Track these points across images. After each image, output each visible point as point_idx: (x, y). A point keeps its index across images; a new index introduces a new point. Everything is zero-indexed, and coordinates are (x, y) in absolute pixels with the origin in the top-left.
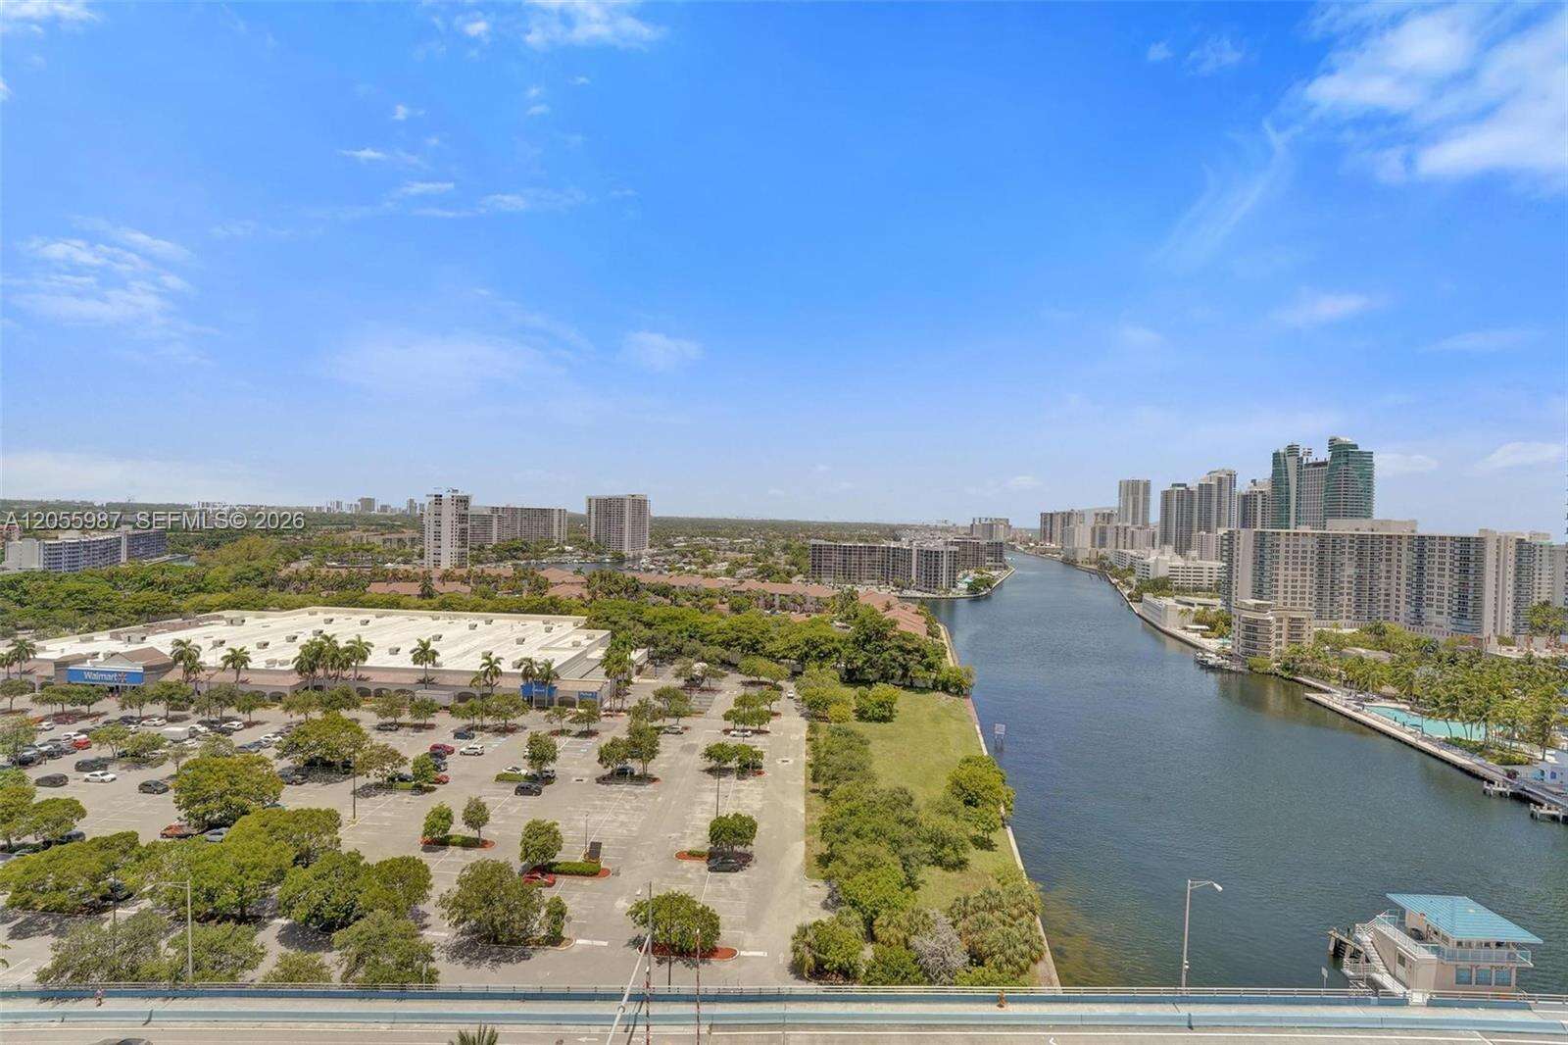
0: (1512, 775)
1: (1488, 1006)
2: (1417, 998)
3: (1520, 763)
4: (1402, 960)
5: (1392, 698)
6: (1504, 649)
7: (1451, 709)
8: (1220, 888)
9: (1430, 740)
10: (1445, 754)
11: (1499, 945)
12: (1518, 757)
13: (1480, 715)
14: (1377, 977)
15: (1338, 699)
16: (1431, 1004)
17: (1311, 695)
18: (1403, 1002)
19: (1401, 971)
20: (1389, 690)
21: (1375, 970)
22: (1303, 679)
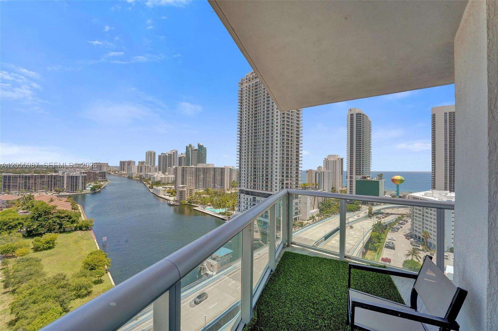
1: (225, 269)
2: (215, 273)
3: (230, 215)
4: (212, 266)
5: (210, 206)
6: (228, 191)
7: (219, 206)
9: (216, 214)
10: (219, 216)
11: (227, 255)
12: (230, 214)
13: (224, 207)
14: (207, 272)
15: (199, 208)
16: (217, 273)
17: (194, 208)
18: (212, 276)
19: (212, 269)
20: (209, 204)
21: (207, 271)
22: (192, 204)
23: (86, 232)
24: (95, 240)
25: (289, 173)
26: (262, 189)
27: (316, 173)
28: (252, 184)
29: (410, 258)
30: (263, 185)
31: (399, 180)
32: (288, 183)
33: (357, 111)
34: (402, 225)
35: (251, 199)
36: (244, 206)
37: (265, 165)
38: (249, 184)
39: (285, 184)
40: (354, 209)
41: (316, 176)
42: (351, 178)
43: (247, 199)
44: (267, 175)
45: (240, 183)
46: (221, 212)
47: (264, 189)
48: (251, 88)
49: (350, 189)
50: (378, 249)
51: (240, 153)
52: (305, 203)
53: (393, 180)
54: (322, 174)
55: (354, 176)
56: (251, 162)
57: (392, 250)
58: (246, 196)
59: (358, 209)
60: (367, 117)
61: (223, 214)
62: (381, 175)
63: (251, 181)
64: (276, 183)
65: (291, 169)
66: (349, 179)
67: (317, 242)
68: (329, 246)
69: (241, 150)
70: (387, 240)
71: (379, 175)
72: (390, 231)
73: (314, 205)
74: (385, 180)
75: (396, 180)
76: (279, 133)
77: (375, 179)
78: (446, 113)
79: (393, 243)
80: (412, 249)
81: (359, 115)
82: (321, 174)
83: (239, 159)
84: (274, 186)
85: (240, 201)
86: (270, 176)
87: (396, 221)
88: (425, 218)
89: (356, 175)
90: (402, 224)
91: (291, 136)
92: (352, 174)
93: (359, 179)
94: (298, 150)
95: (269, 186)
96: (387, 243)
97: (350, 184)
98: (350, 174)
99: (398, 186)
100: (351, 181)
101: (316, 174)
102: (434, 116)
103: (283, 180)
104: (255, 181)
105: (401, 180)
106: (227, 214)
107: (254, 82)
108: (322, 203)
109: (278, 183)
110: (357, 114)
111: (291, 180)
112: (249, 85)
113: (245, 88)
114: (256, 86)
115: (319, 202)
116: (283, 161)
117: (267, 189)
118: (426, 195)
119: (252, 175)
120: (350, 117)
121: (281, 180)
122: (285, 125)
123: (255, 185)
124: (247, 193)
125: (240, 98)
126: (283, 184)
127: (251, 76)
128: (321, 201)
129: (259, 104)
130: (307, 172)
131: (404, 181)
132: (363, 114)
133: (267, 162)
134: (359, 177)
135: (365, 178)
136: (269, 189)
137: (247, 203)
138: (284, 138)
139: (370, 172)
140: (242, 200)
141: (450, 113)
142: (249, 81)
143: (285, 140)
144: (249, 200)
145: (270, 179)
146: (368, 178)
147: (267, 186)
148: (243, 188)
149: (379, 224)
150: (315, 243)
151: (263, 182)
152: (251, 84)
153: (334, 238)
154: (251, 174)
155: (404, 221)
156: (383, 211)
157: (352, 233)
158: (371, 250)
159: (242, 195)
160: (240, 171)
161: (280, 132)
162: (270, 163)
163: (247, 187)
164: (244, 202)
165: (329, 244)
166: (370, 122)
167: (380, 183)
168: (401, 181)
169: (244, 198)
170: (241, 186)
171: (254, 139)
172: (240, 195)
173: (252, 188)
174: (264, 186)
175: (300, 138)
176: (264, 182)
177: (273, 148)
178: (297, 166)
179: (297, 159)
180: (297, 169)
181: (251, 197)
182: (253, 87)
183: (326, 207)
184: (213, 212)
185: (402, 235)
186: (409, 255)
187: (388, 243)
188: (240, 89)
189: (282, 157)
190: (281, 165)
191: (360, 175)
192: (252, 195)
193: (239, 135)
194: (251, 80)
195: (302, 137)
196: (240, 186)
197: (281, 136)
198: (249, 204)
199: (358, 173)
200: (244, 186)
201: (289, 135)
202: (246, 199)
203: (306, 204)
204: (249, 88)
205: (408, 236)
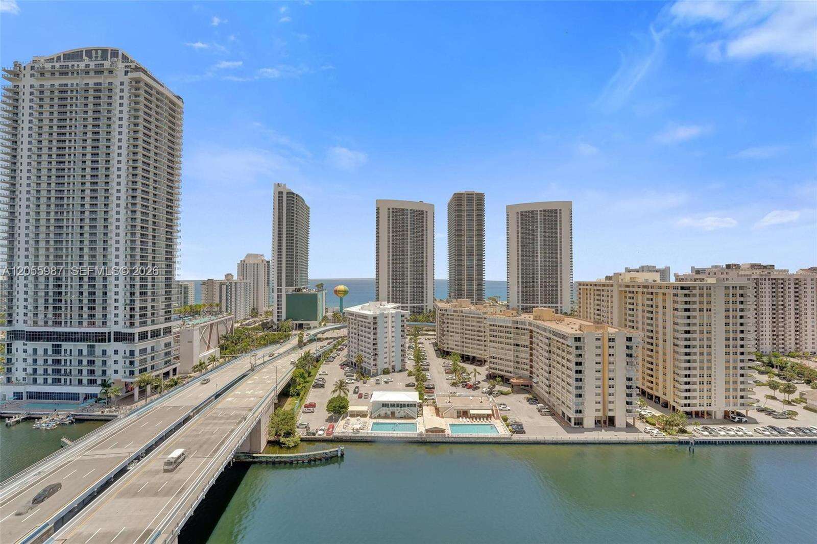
25: (149, 286)
26: (80, 323)
27: (221, 284)
28: (50, 316)
29: (336, 395)
30: (80, 316)
31: (343, 291)
32: (145, 308)
33: (288, 189)
34: (339, 352)
35: (46, 351)
36: (25, 370)
38: (41, 316)
39: (137, 309)
41: (221, 290)
42: (279, 290)
43: (35, 351)
44: (92, 294)
45: (10, 315)
47: (85, 323)
48: (47, 93)
49: (278, 308)
50: (302, 393)
51: (11, 242)
52: (189, 342)
53: (336, 292)
54: (233, 287)
55: (284, 287)
57: (321, 390)
58: (31, 345)
59: (287, 337)
60: (303, 199)
62: (320, 286)
63: (46, 308)
64: (116, 308)
66: (275, 294)
67: (196, 408)
68: (218, 409)
69: (12, 235)
70: (318, 376)
71: (317, 286)
72: (324, 362)
73: (209, 342)
74: (326, 291)
75: (338, 291)
76: (123, 205)
77: (313, 291)
78: (388, 209)
79: (323, 379)
80: (339, 382)
81: (291, 194)
82: (231, 287)
84: (110, 316)
85: (9, 360)
86: (99, 293)
87: (335, 346)
88: (360, 338)
89: (286, 286)
90: (340, 350)
91: (154, 216)
92: (281, 285)
93: (290, 292)
94: (172, 242)
95: (99, 316)
96: (317, 381)
97: (278, 301)
98: (278, 286)
99: (341, 300)
100: (279, 296)
101: (221, 287)
103: (132, 301)
104: (60, 308)
105: (345, 291)
107: (57, 83)
108: (225, 337)
109: (121, 308)
110: (288, 193)
111: (153, 300)
112: (41, 86)
113: (28, 89)
114: (62, 92)
115: (220, 336)
117: (92, 324)
118: (362, 309)
119: (51, 294)
120: (277, 195)
121: (128, 302)
123: (57, 316)
124: (34, 337)
125: (9, 109)
126: (132, 309)
127: (48, 66)
128: (224, 333)
130: (204, 283)
131: (348, 291)
132: (297, 195)
134: (291, 290)
135: (299, 290)
136: (99, 322)
137: (35, 360)
138: (135, 217)
139: (307, 281)
140: (20, 355)
141: (393, 209)
142: (42, 74)
143: (138, 220)
144: (40, 352)
145: (99, 301)
146: (304, 291)
147: (91, 316)
148: (19, 326)
149: (306, 357)
150: (192, 411)
151: (81, 308)
152: (47, 84)
153: (232, 394)
154: (46, 293)
155: (344, 345)
156: (319, 336)
157: (266, 377)
158: (292, 396)
159: (18, 345)
160: (11, 285)
161: (127, 204)
163: (35, 323)
164: (25, 360)
165: (219, 406)
166: (309, 208)
167: (319, 296)
168: (345, 292)
169: (25, 351)
170: (14, 322)
171: (56, 213)
172: (9, 345)
173: (50, 323)
174: (85, 316)
175: (175, 221)
176: (85, 309)
177: (109, 235)
178: (169, 272)
179: (169, 259)
180: (169, 279)
181: (49, 345)
182: (52, 92)
183: (233, 342)
185: (338, 365)
187: (317, 379)
189: (131, 255)
191: (292, 286)
192: (48, 340)
193: (7, 199)
194: (48, 75)
195: (179, 219)
196: (10, 322)
197: (129, 212)
198: (40, 362)
199: (290, 283)
200: (25, 322)
201: (148, 212)
202: (30, 351)
203: (191, 342)
204: (41, 92)
205: (344, 365)
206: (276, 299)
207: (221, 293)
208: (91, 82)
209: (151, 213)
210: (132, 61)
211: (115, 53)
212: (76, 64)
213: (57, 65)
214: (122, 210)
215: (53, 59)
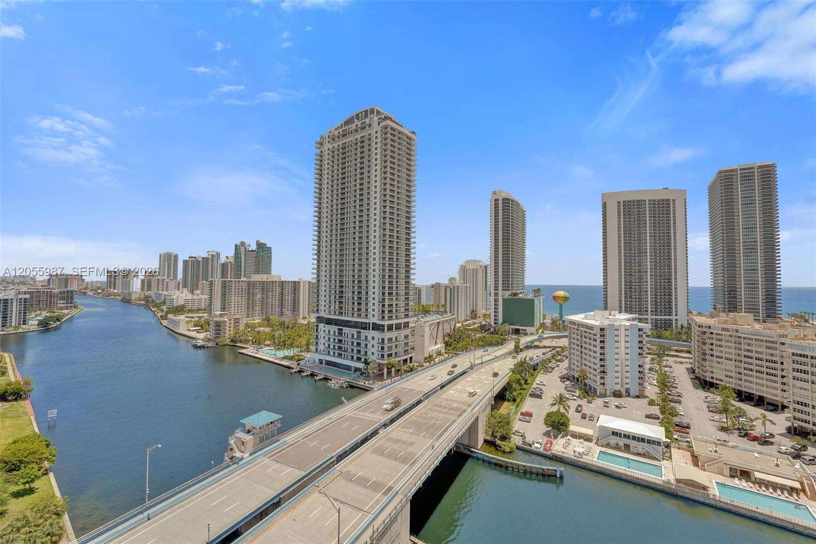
0: (298, 364)
1: (268, 446)
2: (246, 455)
3: (302, 360)
4: (243, 443)
5: (269, 345)
6: (303, 321)
7: (282, 345)
8: (160, 446)
9: (278, 359)
10: (282, 363)
12: (302, 357)
13: (291, 346)
14: (234, 454)
15: (250, 350)
16: (251, 455)
17: (240, 351)
18: (242, 459)
19: (242, 448)
20: (268, 342)
21: (235, 452)
22: (237, 345)
23: (14, 403)
24: (33, 418)
25: (394, 288)
26: (353, 314)
27: (446, 288)
28: (337, 308)
29: (555, 409)
30: (353, 309)
31: (563, 297)
32: (392, 305)
33: (504, 195)
34: (559, 363)
35: (335, 332)
36: (324, 344)
37: (356, 277)
38: (332, 307)
39: (386, 306)
40: (496, 341)
41: (446, 293)
42: (496, 294)
43: (329, 331)
44: (360, 293)
45: (318, 306)
46: (287, 356)
47: (356, 315)
48: (336, 152)
49: (495, 312)
50: (518, 400)
51: (319, 256)
52: (421, 336)
53: (555, 298)
54: (456, 290)
55: (500, 292)
56: (336, 271)
57: (539, 400)
58: (327, 328)
59: (501, 343)
60: (518, 204)
61: (291, 358)
62: (537, 291)
63: (335, 302)
64: (374, 304)
65: (397, 282)
66: (492, 298)
67: (426, 394)
68: (442, 398)
69: (319, 251)
70: (534, 386)
71: (534, 291)
72: (542, 372)
73: (436, 338)
74: (544, 297)
75: (558, 297)
76: (378, 225)
77: (530, 296)
78: (619, 202)
79: (541, 390)
80: (558, 396)
81: (506, 201)
82: (454, 290)
83: (316, 267)
84: (370, 310)
85: (317, 336)
86: (364, 293)
87: (553, 356)
88: (584, 350)
89: (503, 290)
90: (559, 361)
91: (398, 231)
92: (497, 290)
93: (507, 296)
94: (409, 252)
95: (363, 310)
96: (533, 390)
97: (495, 305)
98: (495, 290)
99: (561, 306)
100: (496, 300)
101: (446, 290)
102: (604, 206)
103: (383, 299)
104: (342, 302)
105: (565, 297)
106: (297, 357)
107: (340, 143)
108: (449, 335)
109: (377, 305)
110: (503, 200)
111: (397, 299)
112: (333, 147)
113: (327, 152)
114: (343, 149)
115: (445, 334)
116: (384, 270)
117: (359, 315)
118: (586, 318)
119: (337, 292)
120: (493, 202)
121: (381, 300)
122: (388, 213)
123: (341, 308)
124: (329, 322)
125: (318, 167)
126: (383, 306)
127: (336, 133)
128: (448, 331)
129: (348, 179)
130: (433, 286)
131: (568, 298)
132: (513, 200)
133: (360, 271)
134: (507, 294)
135: (515, 294)
136: (363, 315)
137: (329, 338)
138: (385, 233)
139: (523, 287)
140: (321, 334)
141: (624, 202)
142: (334, 140)
143: (387, 236)
144: (332, 333)
145: (363, 299)
146: (521, 295)
147: (359, 310)
148: (322, 314)
149: (521, 364)
150: (423, 396)
151: (353, 303)
152: (336, 145)
153: (455, 387)
154: (335, 291)
155: (564, 356)
156: (536, 343)
157: (484, 377)
158: (508, 401)
159: (321, 326)
160: (318, 286)
161: (380, 224)
162: (364, 273)
163: (330, 312)
164: (324, 337)
165: (443, 396)
166: (524, 212)
167: (536, 302)
168: (565, 299)
169: (324, 331)
170: (320, 311)
171: (340, 234)
172: (317, 326)
173: (337, 313)
174: (356, 309)
175: (412, 234)
176: (356, 304)
177: (369, 248)
178: (408, 277)
179: (407, 266)
180: (407, 283)
181: (335, 328)
182: (339, 150)
183: (455, 340)
184: (272, 356)
185: (557, 377)
186: (555, 404)
187: (535, 389)
188: (318, 151)
189: (383, 263)
190: (381, 277)
191: (509, 290)
192: (336, 325)
193: (317, 228)
194: (336, 139)
195: (414, 232)
196: (318, 310)
197: (382, 230)
198: (332, 340)
199: (506, 288)
200: (325, 311)
201: (393, 228)
202: (327, 332)
203: (423, 336)
204: (333, 152)
205: (564, 378)
206: (493, 303)
207: (446, 296)
208: (359, 137)
209: (395, 230)
210: (382, 114)
211: (372, 111)
212: (350, 126)
213: (341, 130)
214: (377, 228)
215: (339, 127)
